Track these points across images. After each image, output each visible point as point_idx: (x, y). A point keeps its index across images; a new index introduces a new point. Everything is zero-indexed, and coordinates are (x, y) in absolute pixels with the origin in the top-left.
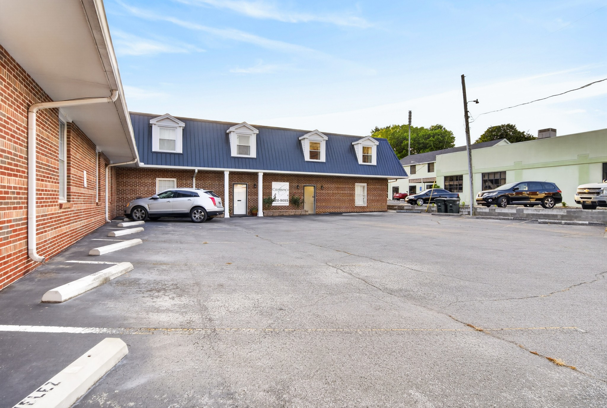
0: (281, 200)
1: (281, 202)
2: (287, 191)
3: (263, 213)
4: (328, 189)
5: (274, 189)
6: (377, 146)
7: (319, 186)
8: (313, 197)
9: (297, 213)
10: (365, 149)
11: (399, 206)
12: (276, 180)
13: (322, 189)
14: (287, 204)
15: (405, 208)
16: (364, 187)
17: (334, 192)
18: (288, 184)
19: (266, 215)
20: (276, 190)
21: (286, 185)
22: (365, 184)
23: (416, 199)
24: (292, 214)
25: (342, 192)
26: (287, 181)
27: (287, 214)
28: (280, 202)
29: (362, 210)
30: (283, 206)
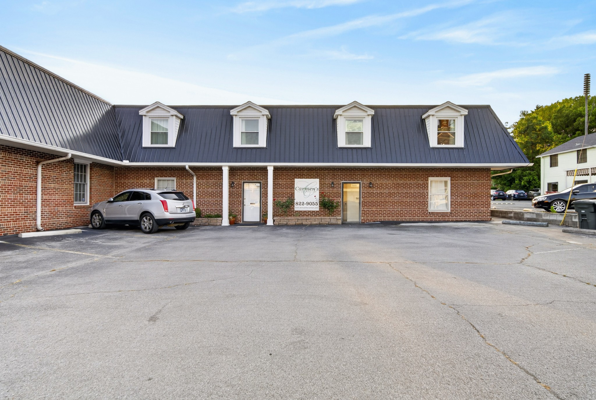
0: (308, 204)
1: (307, 206)
2: (316, 191)
3: (274, 221)
4: (381, 186)
5: (297, 189)
6: (465, 117)
7: (366, 182)
8: (357, 198)
9: (323, 222)
10: (443, 124)
11: (516, 213)
12: (301, 176)
13: (371, 187)
14: (316, 208)
15: (526, 216)
16: (446, 182)
17: (392, 191)
18: (317, 181)
19: (276, 223)
20: (300, 189)
21: (315, 183)
22: (448, 179)
23: (550, 201)
24: (316, 222)
25: (405, 191)
26: (316, 178)
27: (308, 222)
28: (305, 206)
29: (441, 218)
30: (310, 211)
